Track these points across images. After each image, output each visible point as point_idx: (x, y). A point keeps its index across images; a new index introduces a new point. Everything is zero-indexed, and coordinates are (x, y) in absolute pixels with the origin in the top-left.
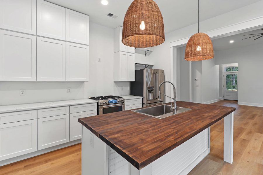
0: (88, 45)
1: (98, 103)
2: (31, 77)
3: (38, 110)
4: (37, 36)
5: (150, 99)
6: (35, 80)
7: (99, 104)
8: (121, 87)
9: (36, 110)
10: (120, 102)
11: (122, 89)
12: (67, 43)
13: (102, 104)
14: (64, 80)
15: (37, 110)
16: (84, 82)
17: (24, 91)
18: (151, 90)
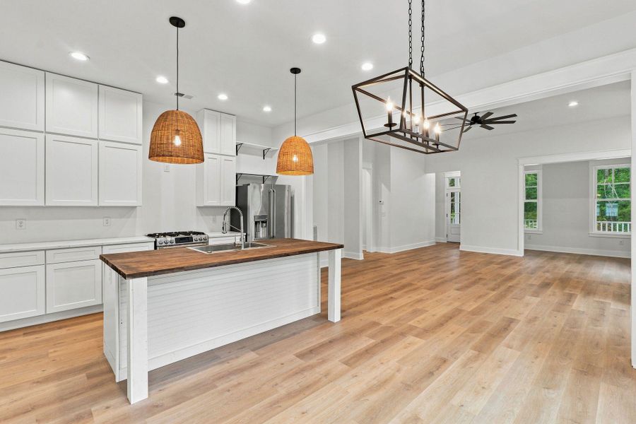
0: (140, 145)
1: (155, 242)
2: (36, 199)
3: (47, 252)
4: (46, 132)
5: (261, 236)
6: (43, 205)
7: (158, 244)
8: (211, 217)
9: (44, 252)
10: (199, 241)
11: (214, 221)
12: (101, 142)
13: (164, 244)
14: (96, 205)
15: (45, 250)
16: (136, 207)
17: (24, 221)
18: (262, 221)
